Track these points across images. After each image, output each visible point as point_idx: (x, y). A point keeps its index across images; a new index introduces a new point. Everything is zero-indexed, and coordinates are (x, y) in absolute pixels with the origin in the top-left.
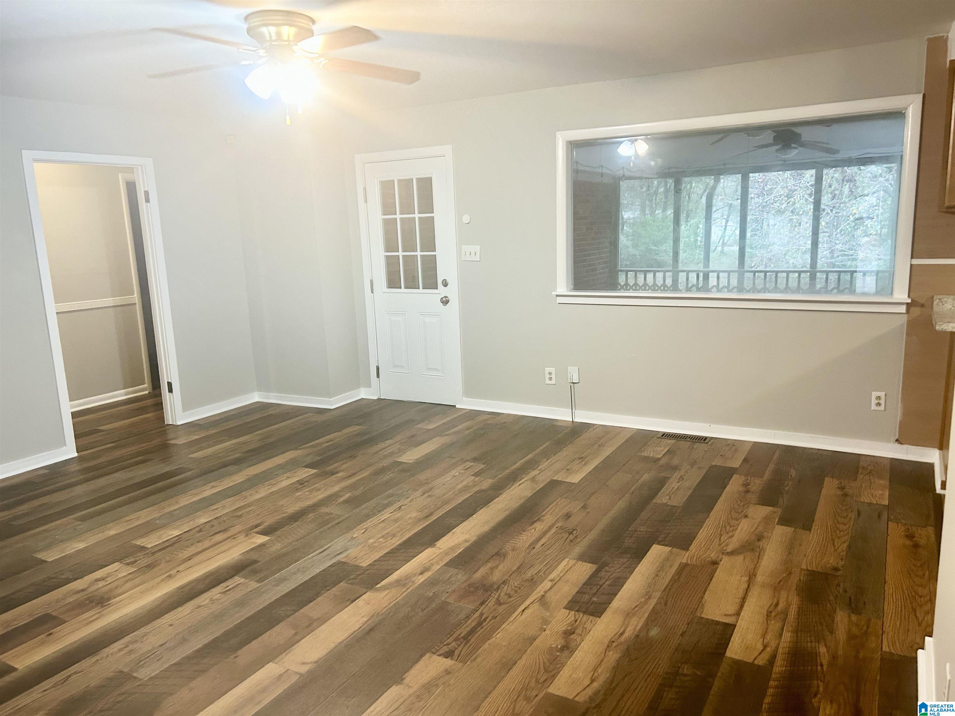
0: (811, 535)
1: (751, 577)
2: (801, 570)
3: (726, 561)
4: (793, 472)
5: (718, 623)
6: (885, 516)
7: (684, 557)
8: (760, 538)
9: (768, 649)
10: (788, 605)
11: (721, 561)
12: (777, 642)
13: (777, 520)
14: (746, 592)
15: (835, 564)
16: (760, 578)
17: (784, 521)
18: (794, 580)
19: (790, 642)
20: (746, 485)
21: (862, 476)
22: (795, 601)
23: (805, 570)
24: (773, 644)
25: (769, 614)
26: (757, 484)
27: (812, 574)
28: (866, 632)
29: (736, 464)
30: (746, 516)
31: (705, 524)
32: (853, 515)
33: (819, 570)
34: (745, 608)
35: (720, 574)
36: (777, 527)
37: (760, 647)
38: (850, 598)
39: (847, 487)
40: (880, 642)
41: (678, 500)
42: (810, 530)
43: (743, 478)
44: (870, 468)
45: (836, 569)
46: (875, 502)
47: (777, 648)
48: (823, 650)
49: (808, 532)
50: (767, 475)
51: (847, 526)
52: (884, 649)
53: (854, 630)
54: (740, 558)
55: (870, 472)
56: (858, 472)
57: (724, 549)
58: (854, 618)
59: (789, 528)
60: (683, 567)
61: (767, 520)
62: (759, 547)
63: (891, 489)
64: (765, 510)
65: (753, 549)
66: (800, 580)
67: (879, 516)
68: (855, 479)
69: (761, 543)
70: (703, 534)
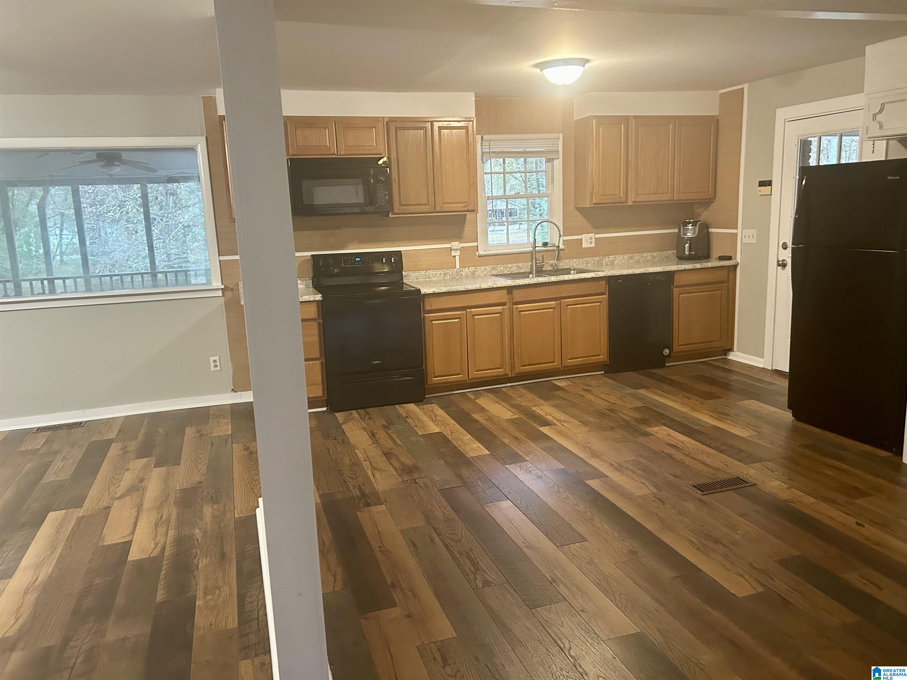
0: (180, 468)
1: (139, 508)
2: (176, 490)
3: (116, 503)
4: (161, 430)
5: (118, 544)
6: (230, 441)
7: (80, 512)
8: (141, 481)
9: (159, 545)
10: (170, 515)
11: (112, 505)
12: (165, 538)
13: (153, 465)
14: (137, 518)
15: (199, 480)
16: (146, 506)
17: (158, 465)
18: (172, 498)
19: (174, 535)
20: (124, 448)
21: (212, 420)
22: (174, 511)
23: (179, 490)
24: (162, 541)
25: (156, 525)
26: (133, 446)
27: (183, 491)
28: (224, 512)
29: (113, 435)
30: (128, 470)
31: (94, 484)
32: (209, 446)
33: (189, 487)
34: (137, 527)
35: (113, 514)
36: (154, 469)
37: (153, 546)
38: (212, 496)
39: (202, 430)
40: (233, 513)
41: (65, 475)
42: (179, 465)
43: (120, 445)
44: (217, 413)
45: (201, 483)
46: (223, 435)
47: (165, 542)
48: (197, 531)
49: (178, 466)
50: (141, 437)
51: (205, 454)
52: (236, 517)
53: (216, 513)
54: (129, 498)
55: (217, 416)
56: (209, 418)
57: (114, 496)
58: (215, 507)
59: (163, 468)
60: (80, 520)
61: (146, 468)
62: (142, 487)
63: (232, 423)
64: (142, 462)
65: (138, 490)
66: (176, 497)
67: (226, 442)
68: (208, 423)
69: (143, 484)
70: (93, 493)
